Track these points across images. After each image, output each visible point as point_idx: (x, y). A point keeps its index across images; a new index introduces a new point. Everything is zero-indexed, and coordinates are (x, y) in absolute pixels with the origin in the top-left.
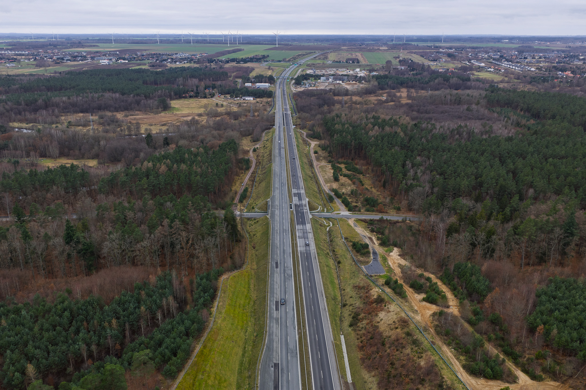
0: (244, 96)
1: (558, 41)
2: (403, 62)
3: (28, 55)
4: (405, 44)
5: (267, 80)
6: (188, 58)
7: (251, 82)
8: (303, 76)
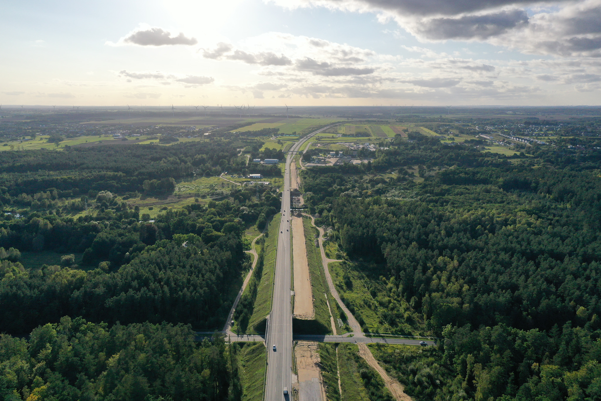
2: (411, 137)
4: (413, 116)
7: (260, 158)
8: (312, 150)
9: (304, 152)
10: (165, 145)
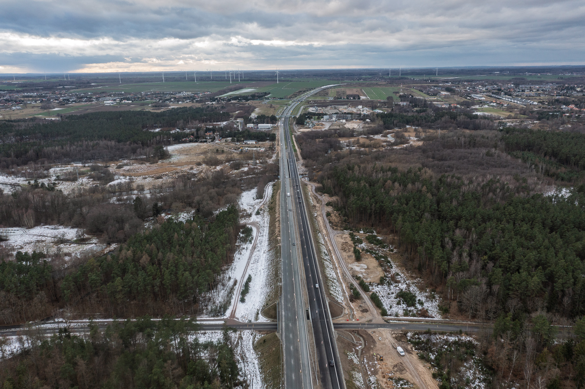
0: (246, 139)
1: (547, 72)
2: (403, 98)
3: (35, 97)
4: (402, 78)
5: (269, 121)
6: (191, 97)
7: (253, 123)
8: (306, 114)
9: (298, 117)
10: (156, 111)
